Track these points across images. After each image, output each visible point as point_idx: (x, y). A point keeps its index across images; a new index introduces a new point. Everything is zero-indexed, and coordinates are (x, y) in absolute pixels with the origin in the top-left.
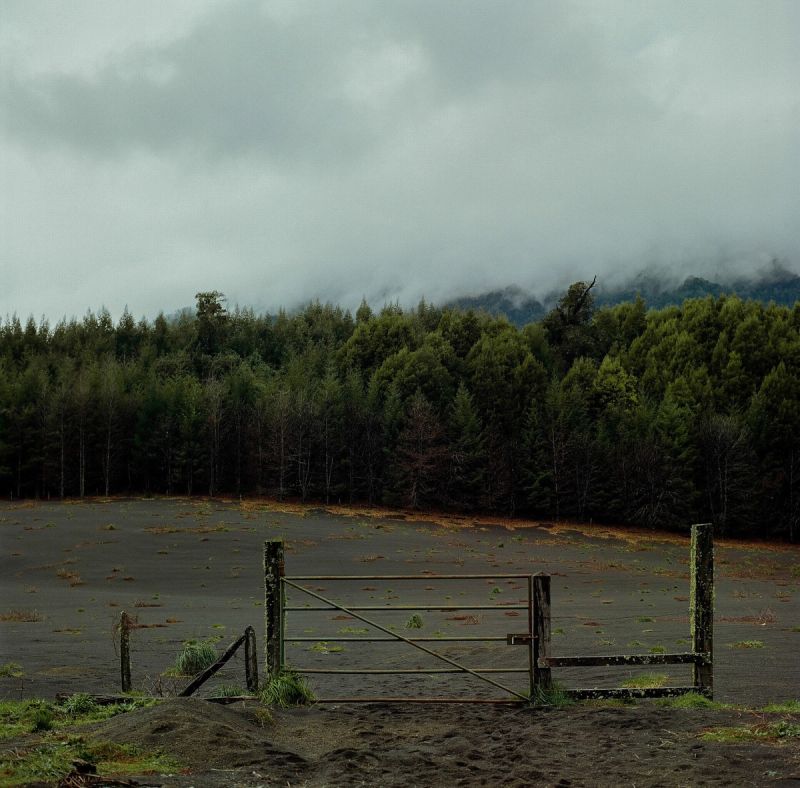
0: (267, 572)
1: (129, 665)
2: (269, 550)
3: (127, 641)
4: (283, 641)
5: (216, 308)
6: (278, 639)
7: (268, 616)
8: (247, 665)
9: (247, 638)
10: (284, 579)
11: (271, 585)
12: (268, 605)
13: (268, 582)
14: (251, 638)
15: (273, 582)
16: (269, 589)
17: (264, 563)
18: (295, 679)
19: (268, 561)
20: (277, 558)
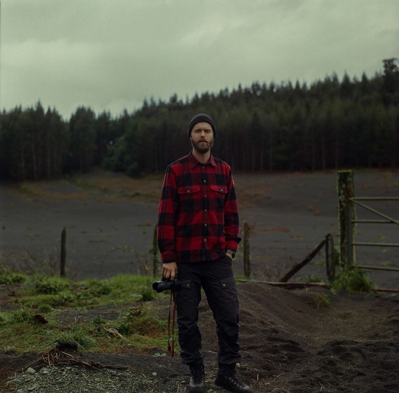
0: (340, 194)
1: (249, 257)
2: (340, 178)
3: (247, 241)
4: (352, 245)
5: (394, 67)
6: (348, 243)
7: (341, 226)
8: (327, 261)
9: (327, 242)
10: (352, 199)
11: (343, 204)
12: (341, 219)
13: (340, 202)
14: (329, 242)
15: (345, 202)
16: (341, 206)
17: (337, 188)
18: (361, 273)
19: (340, 186)
20: (346, 183)
